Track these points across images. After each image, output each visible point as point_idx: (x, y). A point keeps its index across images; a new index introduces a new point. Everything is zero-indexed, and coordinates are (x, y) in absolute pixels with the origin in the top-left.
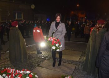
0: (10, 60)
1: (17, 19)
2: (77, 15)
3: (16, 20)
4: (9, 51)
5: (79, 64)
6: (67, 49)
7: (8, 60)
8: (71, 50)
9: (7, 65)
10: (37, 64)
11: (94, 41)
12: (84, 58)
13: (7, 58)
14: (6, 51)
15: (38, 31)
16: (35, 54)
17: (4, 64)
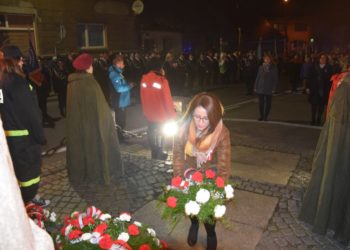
1: (87, 47)
2: (283, 33)
3: (86, 51)
4: (64, 149)
5: (288, 196)
6: (250, 147)
8: (263, 149)
9: (59, 193)
10: (152, 192)
11: (343, 122)
12: (304, 178)
13: (60, 171)
14: (55, 149)
15: (157, 86)
16: (145, 158)
17: (50, 189)
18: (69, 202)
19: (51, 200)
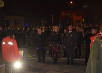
8: (63, 72)
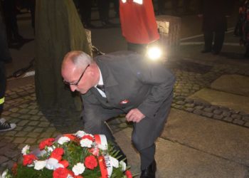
0: (38, 100)
4: (32, 73)
7: (32, 101)
9: (26, 117)
13: (30, 94)
17: (17, 112)
18: (37, 126)
19: (17, 123)
